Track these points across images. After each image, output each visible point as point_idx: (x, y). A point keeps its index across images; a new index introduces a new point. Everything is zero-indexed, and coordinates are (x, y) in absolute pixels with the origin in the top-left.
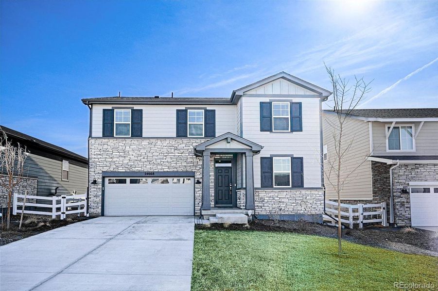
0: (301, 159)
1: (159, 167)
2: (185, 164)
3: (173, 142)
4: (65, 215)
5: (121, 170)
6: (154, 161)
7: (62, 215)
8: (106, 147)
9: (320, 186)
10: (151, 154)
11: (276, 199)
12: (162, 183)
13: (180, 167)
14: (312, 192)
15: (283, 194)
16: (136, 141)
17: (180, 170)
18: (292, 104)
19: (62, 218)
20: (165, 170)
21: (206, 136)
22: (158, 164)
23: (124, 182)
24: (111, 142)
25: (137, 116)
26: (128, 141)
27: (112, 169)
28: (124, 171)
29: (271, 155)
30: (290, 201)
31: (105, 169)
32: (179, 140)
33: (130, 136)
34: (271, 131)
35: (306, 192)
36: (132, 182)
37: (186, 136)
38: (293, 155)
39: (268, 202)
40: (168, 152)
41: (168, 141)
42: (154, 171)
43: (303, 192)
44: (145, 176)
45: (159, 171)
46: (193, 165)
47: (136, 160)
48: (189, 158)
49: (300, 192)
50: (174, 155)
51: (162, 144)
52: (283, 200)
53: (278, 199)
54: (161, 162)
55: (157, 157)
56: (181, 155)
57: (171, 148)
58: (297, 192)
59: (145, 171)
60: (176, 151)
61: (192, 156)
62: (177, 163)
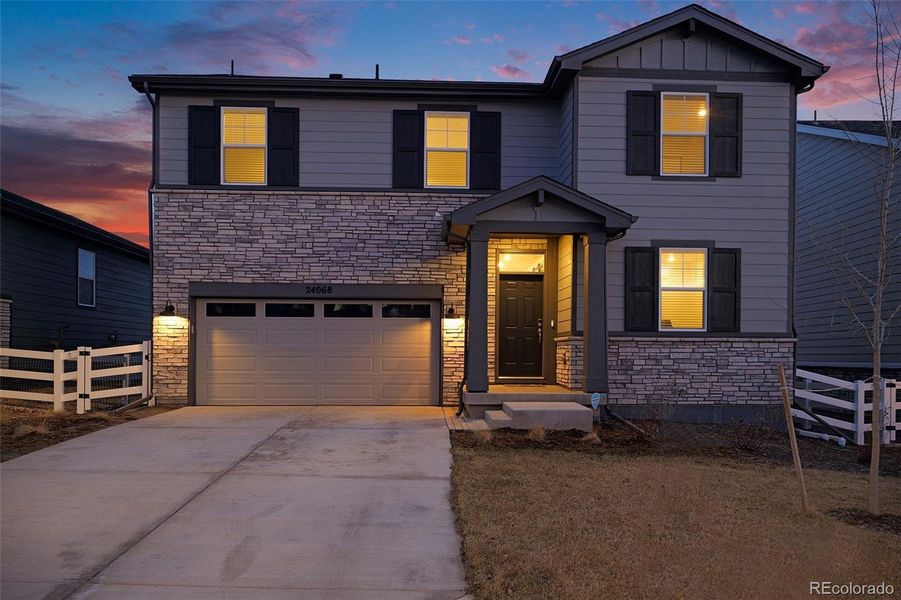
0: (734, 254)
1: (347, 273)
2: (416, 263)
3: (383, 202)
4: (88, 401)
5: (240, 277)
6: (333, 255)
7: (80, 402)
8: (197, 212)
9: (783, 329)
10: (322, 235)
11: (665, 362)
13: (404, 271)
14: (762, 345)
15: (684, 351)
16: (280, 198)
17: (402, 280)
19: (80, 410)
20: (363, 280)
21: (473, 188)
22: (342, 264)
23: (249, 311)
24: (213, 199)
27: (215, 276)
28: (249, 281)
29: (652, 241)
30: (703, 369)
31: (198, 275)
32: (401, 198)
33: (265, 184)
34: (655, 173)
35: (746, 345)
36: (271, 311)
37: (419, 186)
38: (714, 242)
39: (642, 370)
40: (370, 232)
41: (369, 201)
42: (333, 282)
43: (739, 344)
44: (308, 295)
45: (346, 282)
46: (438, 266)
47: (283, 252)
48: (429, 248)
49: (729, 345)
50: (386, 237)
51: (352, 207)
52: (682, 366)
53: (671, 362)
54: (352, 258)
55: (340, 245)
56: (405, 238)
57: (378, 217)
58: (723, 345)
59: (306, 282)
60: (393, 228)
61: (435, 243)
62: (395, 260)
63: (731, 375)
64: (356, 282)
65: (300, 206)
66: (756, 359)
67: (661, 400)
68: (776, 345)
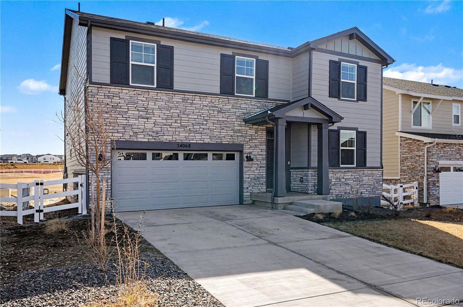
0: (365, 133)
1: (198, 136)
2: (231, 133)
3: (215, 100)
5: (141, 138)
6: (191, 127)
7: (36, 215)
8: (116, 100)
9: (379, 165)
10: (186, 116)
11: (343, 180)
13: (226, 136)
14: (373, 172)
15: (348, 175)
16: (163, 95)
17: (225, 141)
18: (359, 67)
19: (36, 220)
20: (207, 141)
21: (257, 97)
22: (196, 132)
23: (143, 157)
24: (125, 93)
25: (166, 57)
26: (153, 94)
27: (127, 137)
28: (146, 140)
29: (338, 127)
30: (355, 183)
31: (117, 136)
32: (224, 99)
33: (155, 86)
34: (339, 98)
35: (368, 172)
37: (232, 94)
38: (358, 128)
39: (335, 184)
40: (209, 116)
41: (209, 99)
42: (191, 141)
43: (366, 171)
44: (178, 149)
45: (198, 142)
46: (241, 134)
47: (165, 125)
48: (237, 125)
49: (363, 172)
50: (217, 119)
51: (201, 102)
52: (348, 182)
53: (344, 180)
54: (201, 129)
55: (195, 122)
56: (226, 119)
57: (214, 108)
58: (361, 172)
59: (177, 141)
60: (220, 115)
61: (240, 123)
62: (221, 131)
63: (363, 185)
64: (203, 142)
65: (174, 100)
66: (371, 178)
67: (341, 196)
68: (377, 172)
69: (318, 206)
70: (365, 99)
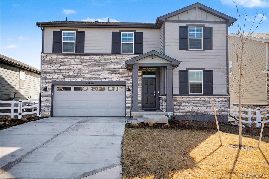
0: (211, 72)
1: (98, 78)
2: (118, 75)
3: (109, 58)
4: (21, 115)
5: (67, 79)
6: (94, 73)
7: (19, 116)
8: (55, 61)
9: (225, 93)
10: (91, 67)
11: (191, 103)
12: (100, 90)
13: (115, 77)
14: (219, 98)
15: (196, 100)
16: (79, 57)
17: (114, 80)
18: (205, 28)
19: (19, 118)
20: (103, 80)
21: (135, 53)
22: (97, 75)
23: (69, 89)
24: (59, 57)
25: (81, 37)
26: (73, 56)
27: (59, 79)
28: (69, 80)
29: (187, 68)
30: (202, 105)
31: (55, 79)
32: (114, 56)
33: (75, 53)
34: (187, 49)
35: (215, 98)
36: (76, 89)
37: (119, 53)
38: (205, 68)
39: (184, 106)
40: (105, 66)
41: (105, 57)
42: (94, 80)
43: (212, 98)
44: (87, 84)
45: (98, 80)
46: (124, 76)
47: (79, 72)
48: (122, 70)
49: (210, 98)
50: (110, 68)
51: (100, 59)
52: (196, 104)
53: (193, 103)
54: (99, 74)
55: (96, 70)
56: (115, 68)
57: (107, 62)
58: (208, 98)
59: (86, 80)
60: (111, 65)
61: (124, 69)
62: (112, 74)
63: (210, 107)
64: (101, 80)
65: (84, 59)
66: (217, 102)
67: (190, 114)
68: (223, 98)
69: (147, 118)
70: (211, 49)
